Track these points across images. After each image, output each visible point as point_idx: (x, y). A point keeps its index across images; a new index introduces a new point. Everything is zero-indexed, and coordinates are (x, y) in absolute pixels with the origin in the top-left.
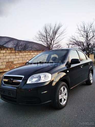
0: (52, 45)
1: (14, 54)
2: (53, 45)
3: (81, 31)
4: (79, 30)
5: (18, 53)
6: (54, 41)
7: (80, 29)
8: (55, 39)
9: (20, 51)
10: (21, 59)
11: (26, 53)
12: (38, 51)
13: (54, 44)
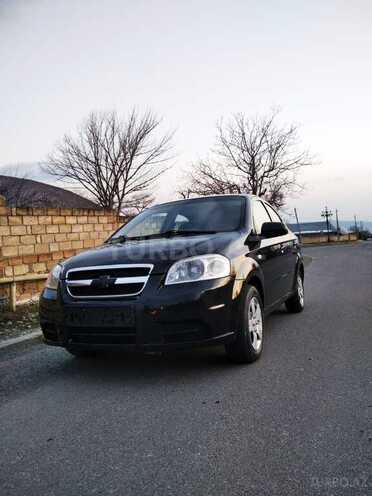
0: (121, 194)
1: (5, 219)
2: (123, 195)
3: (232, 148)
4: (224, 142)
5: (18, 215)
6: (126, 181)
7: (228, 139)
8: (130, 174)
9: (28, 209)
10: (30, 239)
11: (49, 219)
12: (92, 213)
13: (126, 191)
